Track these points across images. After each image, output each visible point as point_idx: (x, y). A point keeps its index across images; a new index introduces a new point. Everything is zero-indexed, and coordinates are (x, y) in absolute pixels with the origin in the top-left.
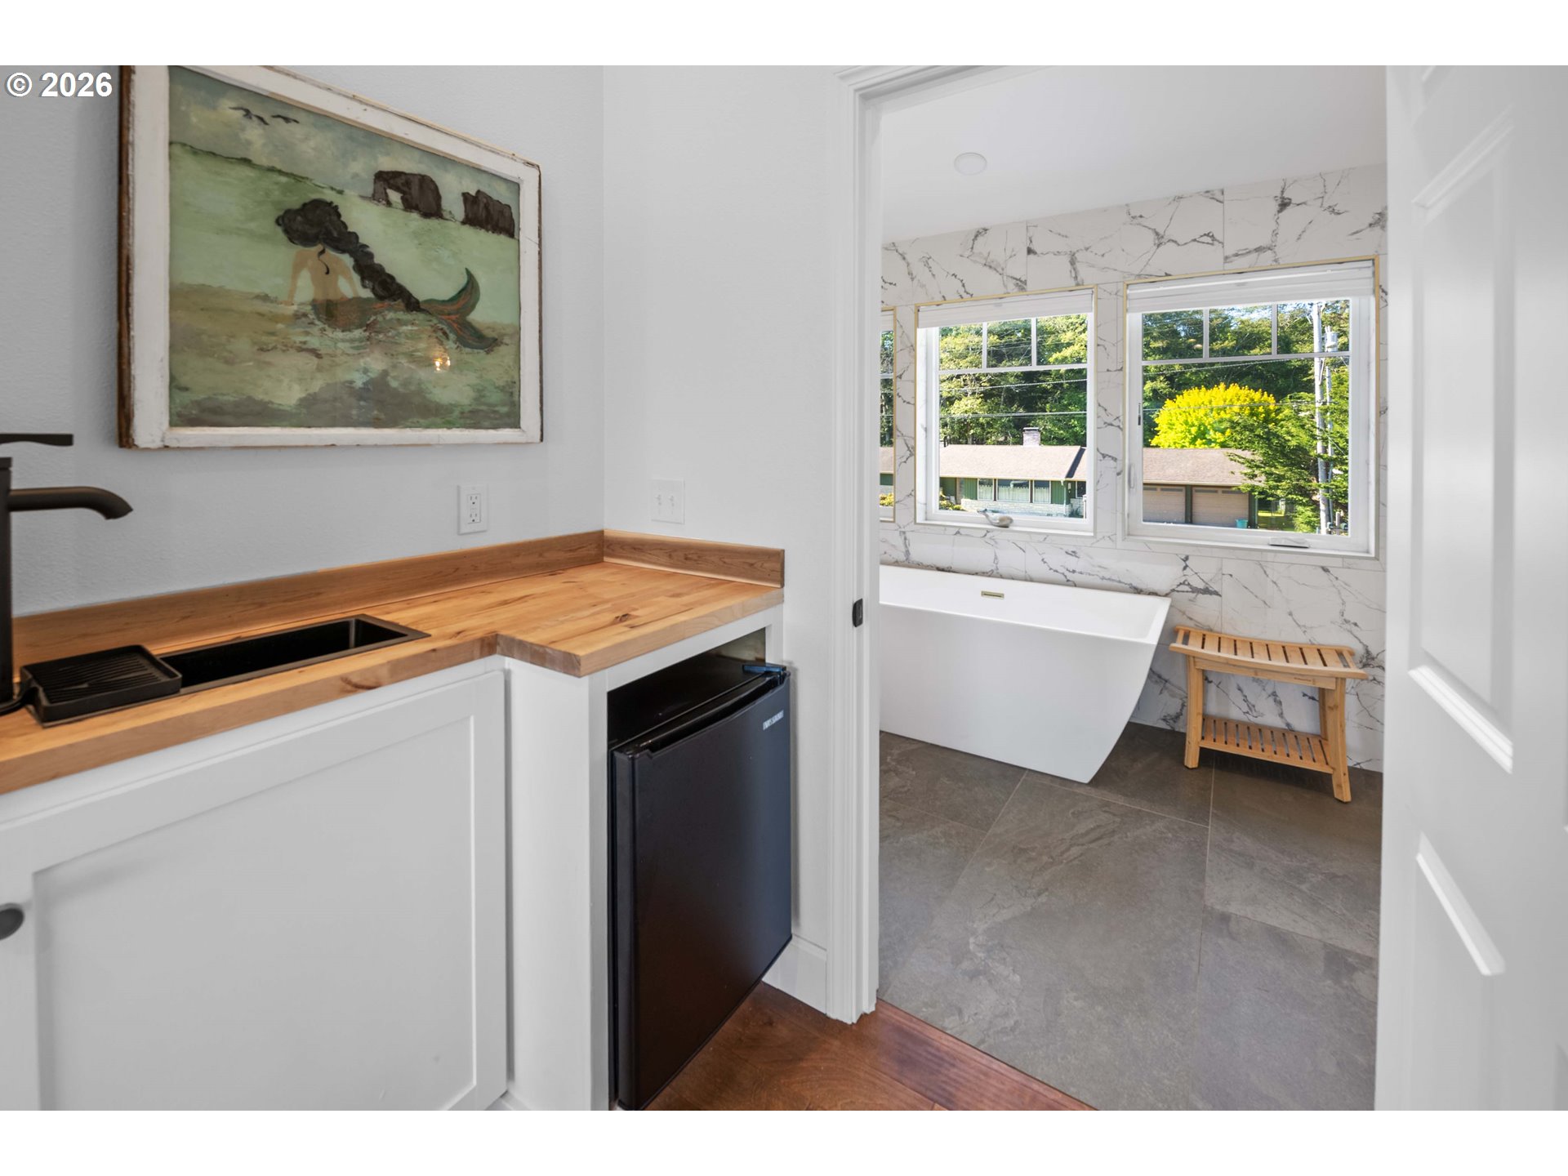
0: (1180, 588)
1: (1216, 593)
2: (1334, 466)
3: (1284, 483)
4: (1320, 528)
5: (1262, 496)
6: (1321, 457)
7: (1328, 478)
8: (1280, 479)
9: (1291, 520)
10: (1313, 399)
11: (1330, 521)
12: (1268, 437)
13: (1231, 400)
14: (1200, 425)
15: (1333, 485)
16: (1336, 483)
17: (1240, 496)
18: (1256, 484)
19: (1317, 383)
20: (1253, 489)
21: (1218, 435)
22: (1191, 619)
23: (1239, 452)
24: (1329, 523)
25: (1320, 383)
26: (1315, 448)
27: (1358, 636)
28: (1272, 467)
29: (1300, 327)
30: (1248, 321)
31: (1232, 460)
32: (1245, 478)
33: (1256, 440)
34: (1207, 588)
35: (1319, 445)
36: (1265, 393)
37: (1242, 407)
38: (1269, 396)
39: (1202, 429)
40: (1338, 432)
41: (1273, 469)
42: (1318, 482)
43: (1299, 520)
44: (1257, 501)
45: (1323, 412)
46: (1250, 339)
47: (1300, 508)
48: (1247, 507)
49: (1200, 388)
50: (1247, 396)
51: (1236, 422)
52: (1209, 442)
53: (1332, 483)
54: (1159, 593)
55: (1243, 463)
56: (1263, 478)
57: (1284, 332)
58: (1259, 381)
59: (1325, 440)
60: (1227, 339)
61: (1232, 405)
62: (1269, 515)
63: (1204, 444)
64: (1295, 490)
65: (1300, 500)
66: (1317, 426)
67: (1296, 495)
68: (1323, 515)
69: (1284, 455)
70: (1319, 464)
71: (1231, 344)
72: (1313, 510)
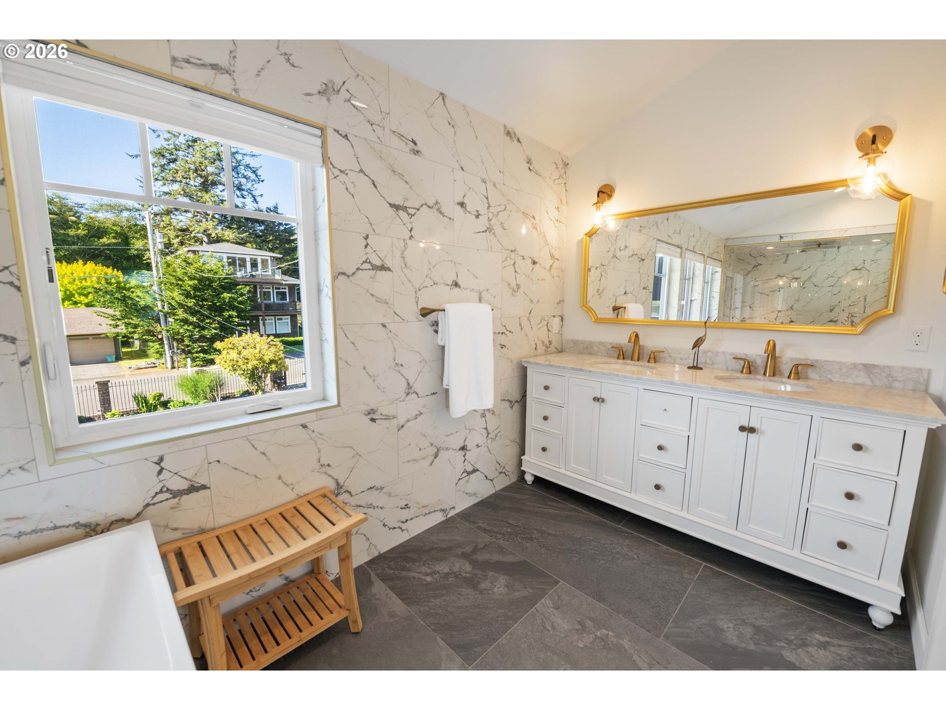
0: (156, 500)
1: (204, 487)
2: (170, 317)
3: (139, 329)
4: (165, 354)
5: (125, 339)
6: (162, 311)
7: (166, 324)
8: (136, 326)
9: (146, 352)
10: (152, 275)
11: (171, 350)
12: (124, 300)
13: (89, 273)
14: (66, 291)
15: (170, 328)
16: (172, 327)
17: (107, 340)
18: (120, 331)
19: (154, 265)
20: (118, 335)
21: (82, 298)
22: (176, 529)
23: (103, 310)
24: (171, 351)
25: (155, 265)
26: (156, 306)
27: (332, 474)
28: (129, 319)
29: (134, 229)
30: (95, 218)
31: (98, 315)
32: (111, 327)
33: (116, 301)
34: (192, 486)
35: (159, 304)
36: (115, 269)
37: (98, 278)
38: (118, 271)
39: (68, 293)
40: (171, 296)
41: (130, 320)
42: (161, 327)
43: (151, 352)
44: (120, 343)
45: (159, 283)
46: (97, 231)
47: (151, 344)
48: (114, 347)
49: (61, 263)
50: (102, 271)
51: (99, 289)
52: (76, 303)
53: (170, 327)
54: (127, 516)
55: (108, 317)
56: (123, 327)
57: (123, 230)
58: (109, 261)
59: (162, 301)
60: (80, 228)
61: (91, 277)
62: (130, 350)
63: (71, 304)
64: (146, 333)
65: (151, 339)
66: (157, 292)
67: (148, 336)
68: (166, 347)
69: (138, 311)
70: (160, 316)
71: (83, 232)
72: (159, 344)
